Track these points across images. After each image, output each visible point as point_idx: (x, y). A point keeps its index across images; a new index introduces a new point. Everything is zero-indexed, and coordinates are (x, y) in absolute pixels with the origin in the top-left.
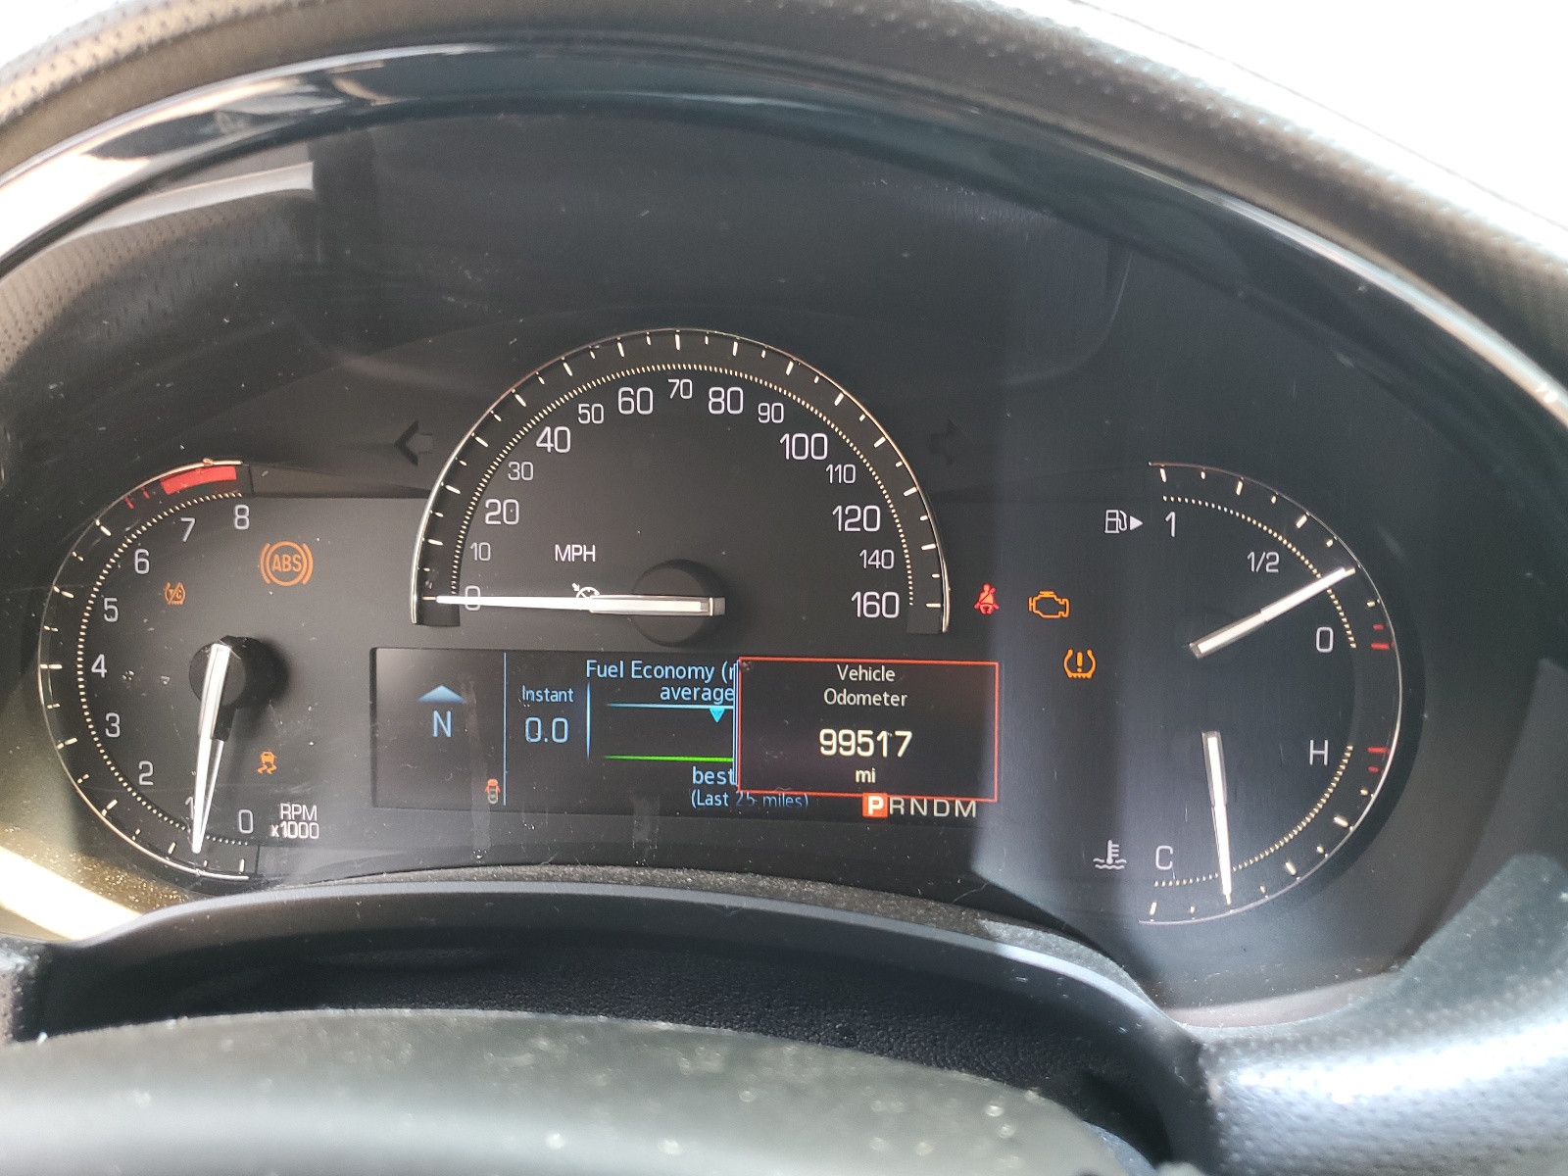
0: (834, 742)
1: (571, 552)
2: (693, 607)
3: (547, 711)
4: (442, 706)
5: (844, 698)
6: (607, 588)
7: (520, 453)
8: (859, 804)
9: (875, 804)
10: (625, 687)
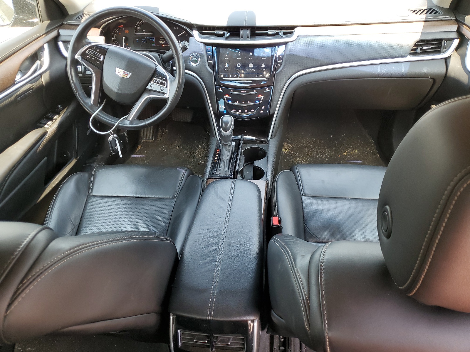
0: (161, 42)
1: (144, 30)
2: (151, 34)
3: (144, 40)
4: (137, 40)
5: (161, 39)
6: (146, 33)
7: (140, 24)
8: (162, 46)
9: (163, 46)
10: (148, 39)
